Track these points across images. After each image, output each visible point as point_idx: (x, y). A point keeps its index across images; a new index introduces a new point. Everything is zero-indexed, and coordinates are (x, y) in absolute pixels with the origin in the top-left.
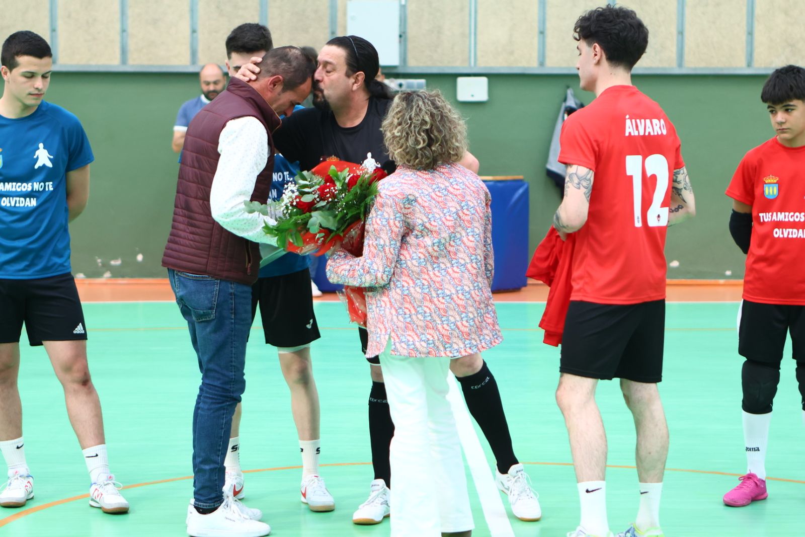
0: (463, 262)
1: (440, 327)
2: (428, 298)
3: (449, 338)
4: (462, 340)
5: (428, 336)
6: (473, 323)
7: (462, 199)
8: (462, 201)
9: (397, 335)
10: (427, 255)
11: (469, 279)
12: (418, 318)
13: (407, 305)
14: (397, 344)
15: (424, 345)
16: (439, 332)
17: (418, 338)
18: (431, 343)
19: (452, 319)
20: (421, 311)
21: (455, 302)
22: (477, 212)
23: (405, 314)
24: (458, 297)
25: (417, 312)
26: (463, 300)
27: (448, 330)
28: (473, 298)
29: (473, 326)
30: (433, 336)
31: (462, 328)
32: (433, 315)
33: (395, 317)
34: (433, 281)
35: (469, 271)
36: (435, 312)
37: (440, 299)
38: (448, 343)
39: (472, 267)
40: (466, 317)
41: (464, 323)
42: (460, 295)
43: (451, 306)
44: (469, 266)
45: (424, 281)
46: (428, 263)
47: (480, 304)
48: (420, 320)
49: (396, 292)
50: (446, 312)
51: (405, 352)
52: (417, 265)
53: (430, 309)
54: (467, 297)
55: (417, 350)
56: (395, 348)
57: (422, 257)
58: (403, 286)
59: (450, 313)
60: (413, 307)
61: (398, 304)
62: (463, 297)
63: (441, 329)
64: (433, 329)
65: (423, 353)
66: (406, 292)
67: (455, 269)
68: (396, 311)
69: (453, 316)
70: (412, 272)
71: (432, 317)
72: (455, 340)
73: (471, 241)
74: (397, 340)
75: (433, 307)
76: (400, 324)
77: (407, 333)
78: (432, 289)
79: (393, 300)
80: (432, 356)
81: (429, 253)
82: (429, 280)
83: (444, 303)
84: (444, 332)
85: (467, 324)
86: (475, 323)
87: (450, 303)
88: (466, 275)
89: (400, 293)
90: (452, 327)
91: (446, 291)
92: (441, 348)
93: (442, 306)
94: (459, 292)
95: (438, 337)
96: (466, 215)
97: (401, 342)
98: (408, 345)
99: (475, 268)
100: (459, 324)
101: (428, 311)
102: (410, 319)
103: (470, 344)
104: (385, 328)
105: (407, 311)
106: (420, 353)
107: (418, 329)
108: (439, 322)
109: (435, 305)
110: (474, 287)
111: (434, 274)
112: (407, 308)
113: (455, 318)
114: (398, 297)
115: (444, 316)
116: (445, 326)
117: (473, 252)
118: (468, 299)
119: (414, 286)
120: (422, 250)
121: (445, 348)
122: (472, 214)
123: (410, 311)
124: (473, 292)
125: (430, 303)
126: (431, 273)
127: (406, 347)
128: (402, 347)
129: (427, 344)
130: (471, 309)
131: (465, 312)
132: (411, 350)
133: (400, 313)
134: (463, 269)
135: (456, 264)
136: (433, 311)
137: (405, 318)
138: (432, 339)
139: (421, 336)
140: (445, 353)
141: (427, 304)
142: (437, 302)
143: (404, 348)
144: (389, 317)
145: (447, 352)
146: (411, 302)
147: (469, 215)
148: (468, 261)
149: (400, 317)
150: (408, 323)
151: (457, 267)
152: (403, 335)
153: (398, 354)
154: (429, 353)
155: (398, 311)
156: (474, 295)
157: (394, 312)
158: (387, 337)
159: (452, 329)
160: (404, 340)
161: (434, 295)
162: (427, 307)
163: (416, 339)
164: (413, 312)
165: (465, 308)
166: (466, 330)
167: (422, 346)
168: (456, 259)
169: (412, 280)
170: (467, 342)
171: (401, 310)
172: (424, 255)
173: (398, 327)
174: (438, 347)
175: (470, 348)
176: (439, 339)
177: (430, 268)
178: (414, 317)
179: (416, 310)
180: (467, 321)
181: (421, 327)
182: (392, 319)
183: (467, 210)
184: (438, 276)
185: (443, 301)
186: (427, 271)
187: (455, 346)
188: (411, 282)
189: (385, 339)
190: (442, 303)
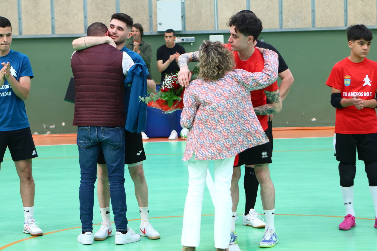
0: (225, 116)
1: (216, 146)
2: (211, 133)
3: (221, 151)
4: (227, 151)
5: (212, 150)
6: (231, 143)
7: (223, 87)
8: (223, 88)
9: (197, 150)
10: (208, 114)
11: (229, 123)
12: (207, 142)
13: (202, 137)
14: (198, 155)
15: (210, 154)
16: (217, 148)
17: (207, 151)
18: (213, 154)
19: (222, 142)
20: (208, 139)
21: (222, 134)
22: (231, 92)
23: (201, 141)
24: (224, 132)
25: (206, 140)
26: (226, 133)
27: (220, 147)
28: (231, 131)
29: (231, 144)
30: (213, 150)
31: (227, 146)
32: (213, 140)
33: (196, 143)
34: (212, 125)
35: (228, 120)
36: (214, 139)
37: (216, 133)
38: (221, 153)
39: (230, 117)
40: (228, 140)
41: (228, 143)
42: (225, 131)
43: (221, 136)
44: (228, 117)
45: (208, 126)
46: (209, 117)
47: (234, 133)
48: (208, 143)
49: (196, 131)
50: (219, 139)
51: (201, 158)
52: (205, 118)
53: (211, 138)
54: (228, 131)
55: (207, 157)
56: (196, 157)
57: (206, 115)
58: (200, 128)
59: (221, 139)
60: (205, 137)
61: (198, 137)
62: (226, 132)
63: (217, 147)
64: (214, 147)
65: (210, 158)
66: (201, 131)
67: (222, 119)
68: (197, 139)
69: (222, 141)
70: (203, 122)
71: (212, 142)
72: (224, 151)
73: (229, 106)
74: (198, 153)
75: (213, 137)
76: (199, 146)
77: (202, 149)
78: (212, 129)
79: (195, 135)
80: (214, 159)
81: (208, 113)
82: (210, 125)
83: (218, 135)
84: (218, 148)
85: (229, 144)
86: (232, 143)
87: (220, 135)
88: (227, 122)
89: (198, 132)
90: (222, 146)
91: (218, 129)
92: (218, 155)
93: (217, 137)
94: (224, 130)
95: (216, 151)
96: (226, 94)
97: (199, 153)
98: (203, 155)
99: (231, 118)
100: (225, 144)
101: (211, 139)
102: (203, 143)
103: (231, 152)
104: (192, 148)
105: (202, 139)
106: (208, 158)
107: (207, 147)
108: (216, 144)
109: (214, 136)
110: (231, 126)
111: (212, 122)
112: (202, 138)
113: (223, 142)
114: (198, 133)
115: (218, 141)
116: (219, 145)
117: (230, 111)
118: (228, 132)
119: (204, 128)
120: (205, 112)
121: (220, 155)
122: (229, 94)
123: (203, 139)
124: (230, 129)
125: (212, 135)
126: (211, 122)
127: (202, 156)
128: (200, 156)
129: (211, 154)
130: (230, 137)
131: (227, 138)
132: (204, 157)
133: (199, 141)
134: (226, 119)
135: (223, 117)
136: (213, 139)
137: (201, 143)
138: (213, 151)
139: (209, 151)
140: (220, 157)
141: (210, 136)
142: (214, 135)
143: (201, 156)
144: (194, 143)
145: (221, 157)
146: (203, 135)
147: (227, 94)
148: (228, 115)
149: (199, 142)
150: (202, 145)
151: (223, 118)
152: (200, 150)
153: (198, 159)
154: (212, 158)
155: (198, 139)
156: (231, 130)
157: (196, 140)
158: (193, 152)
159: (222, 147)
160: (201, 153)
161: (213, 132)
162: (210, 137)
163: (206, 152)
164: (205, 140)
165: (227, 136)
166: (229, 146)
167: (209, 155)
168: (223, 115)
169: (204, 125)
170: (230, 151)
171: (199, 139)
172: (207, 114)
173: (198, 147)
174: (216, 155)
175: (231, 154)
176: (216, 152)
177: (210, 120)
178: (205, 142)
179: (206, 139)
180: (229, 142)
181: (208, 146)
182: (195, 144)
183: (226, 92)
184: (214, 123)
185: (217, 134)
186: (209, 121)
187: (225, 154)
188: (203, 126)
189: (192, 152)
190: (217, 135)
